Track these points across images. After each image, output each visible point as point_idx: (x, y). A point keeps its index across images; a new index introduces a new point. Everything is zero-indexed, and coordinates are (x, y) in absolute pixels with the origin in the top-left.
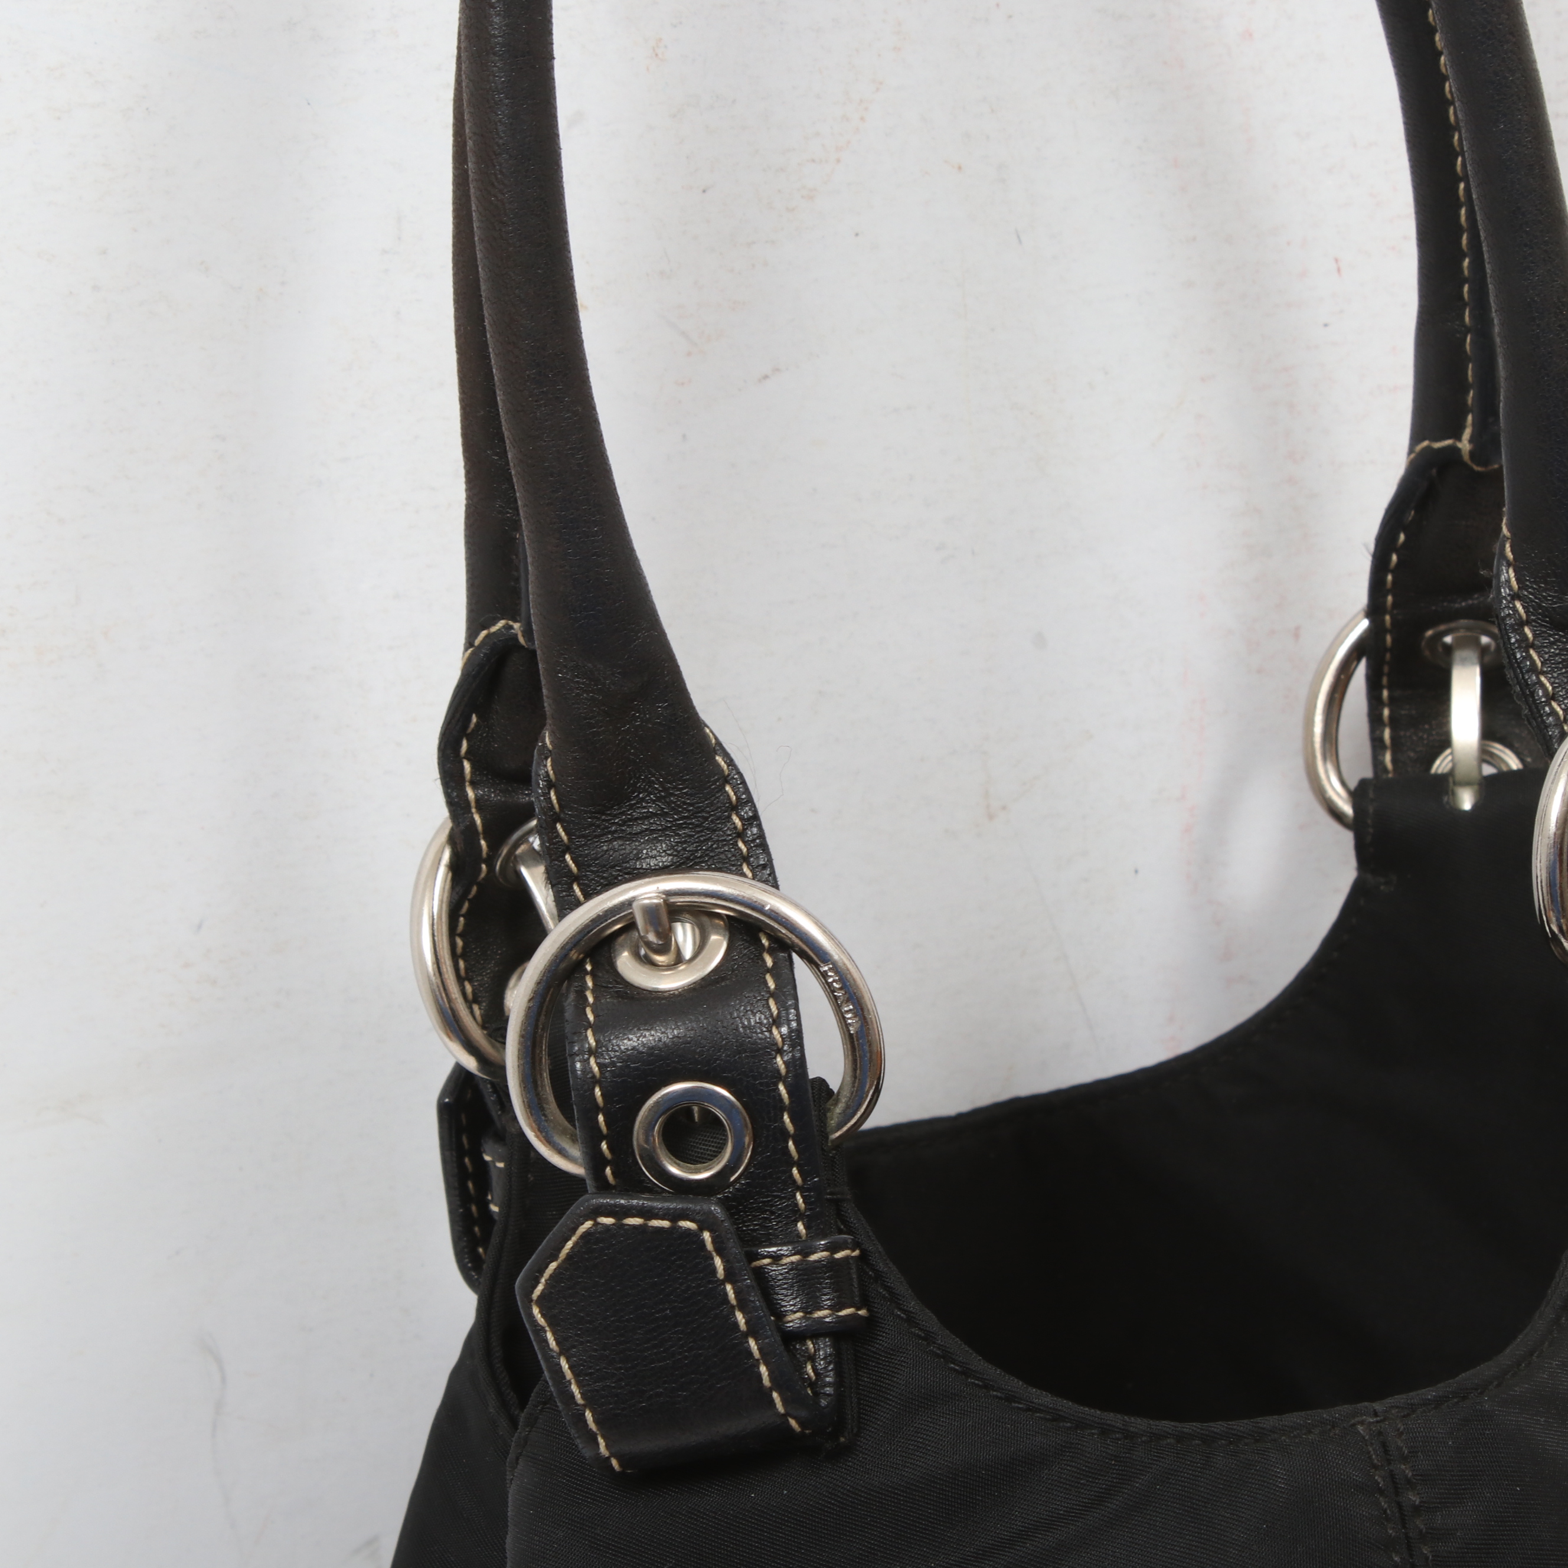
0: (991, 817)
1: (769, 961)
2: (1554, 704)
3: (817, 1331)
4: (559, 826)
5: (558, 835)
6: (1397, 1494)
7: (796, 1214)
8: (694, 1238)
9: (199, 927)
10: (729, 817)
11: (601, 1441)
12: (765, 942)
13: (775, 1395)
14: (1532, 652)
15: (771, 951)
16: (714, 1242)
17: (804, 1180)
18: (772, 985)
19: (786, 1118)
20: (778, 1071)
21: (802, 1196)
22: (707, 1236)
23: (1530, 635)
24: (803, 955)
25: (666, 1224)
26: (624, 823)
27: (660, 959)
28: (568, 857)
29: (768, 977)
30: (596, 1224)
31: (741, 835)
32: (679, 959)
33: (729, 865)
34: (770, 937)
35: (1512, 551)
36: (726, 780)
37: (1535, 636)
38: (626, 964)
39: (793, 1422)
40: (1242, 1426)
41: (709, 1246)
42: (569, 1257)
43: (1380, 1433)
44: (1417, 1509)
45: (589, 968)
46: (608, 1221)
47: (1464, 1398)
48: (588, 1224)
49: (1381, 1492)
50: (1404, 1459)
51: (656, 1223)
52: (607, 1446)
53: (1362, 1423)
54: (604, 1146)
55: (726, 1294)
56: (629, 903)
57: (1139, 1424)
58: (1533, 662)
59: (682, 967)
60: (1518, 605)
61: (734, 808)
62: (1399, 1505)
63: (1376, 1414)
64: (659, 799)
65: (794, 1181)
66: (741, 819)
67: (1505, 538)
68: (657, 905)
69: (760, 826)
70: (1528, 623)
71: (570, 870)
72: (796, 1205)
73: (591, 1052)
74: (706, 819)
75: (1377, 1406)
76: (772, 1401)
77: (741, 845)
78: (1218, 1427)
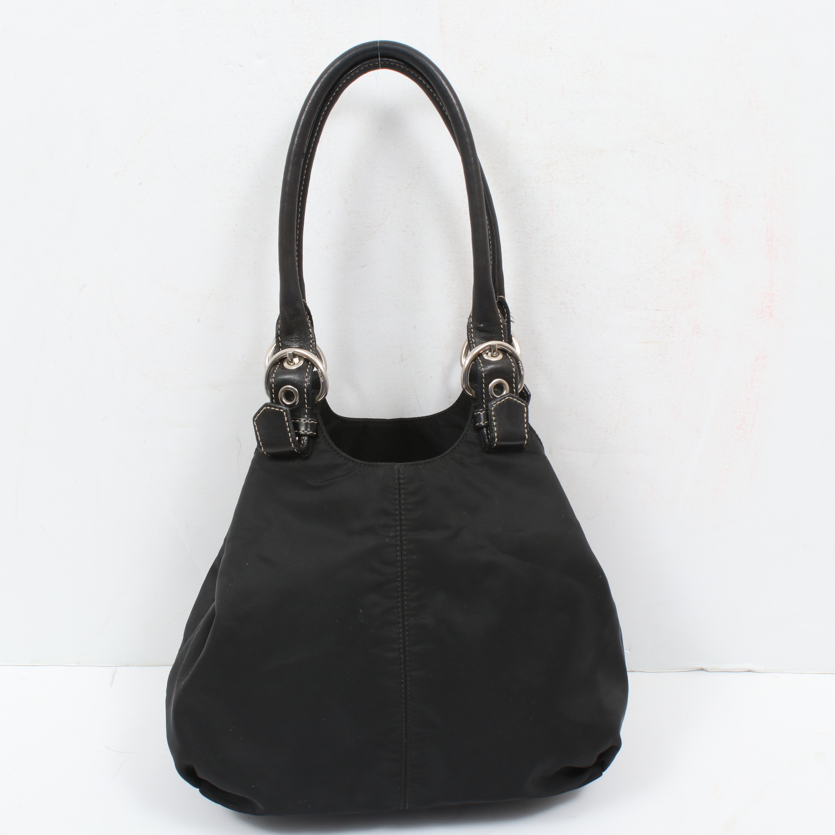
0: (402, 361)
1: (309, 367)
2: (474, 344)
3: (305, 435)
4: (279, 337)
5: (279, 339)
6: (399, 480)
7: (306, 414)
8: (282, 413)
9: (243, 357)
10: (310, 340)
11: (262, 448)
12: (310, 363)
13: (292, 444)
14: (472, 334)
15: (310, 365)
16: (286, 414)
17: (308, 407)
18: (308, 371)
19: (305, 395)
20: (305, 386)
21: (307, 410)
22: (285, 413)
23: (472, 331)
24: (316, 367)
25: (278, 410)
26: (291, 338)
27: (292, 364)
28: (280, 343)
30: (267, 408)
31: (311, 344)
32: (294, 364)
33: (308, 349)
34: (311, 363)
36: (311, 333)
37: (473, 331)
38: (286, 365)
39: (295, 450)
40: (374, 463)
41: (285, 415)
42: (261, 413)
43: (399, 469)
44: (402, 484)
45: (279, 363)
46: (268, 408)
47: (416, 465)
48: (265, 408)
49: (396, 479)
50: (402, 474)
51: (276, 409)
52: (263, 449)
53: (396, 466)
54: (273, 395)
55: (286, 424)
56: (286, 353)
57: (359, 461)
58: (472, 336)
59: (295, 365)
60: (471, 325)
61: (311, 339)
62: (399, 482)
63: (399, 465)
64: (298, 335)
65: (306, 407)
66: (312, 341)
68: (291, 354)
69: (315, 343)
70: (472, 328)
71: (280, 346)
72: (306, 412)
73: (273, 378)
74: (305, 340)
75: (400, 464)
76: (292, 445)
77: (311, 346)
78: (371, 463)
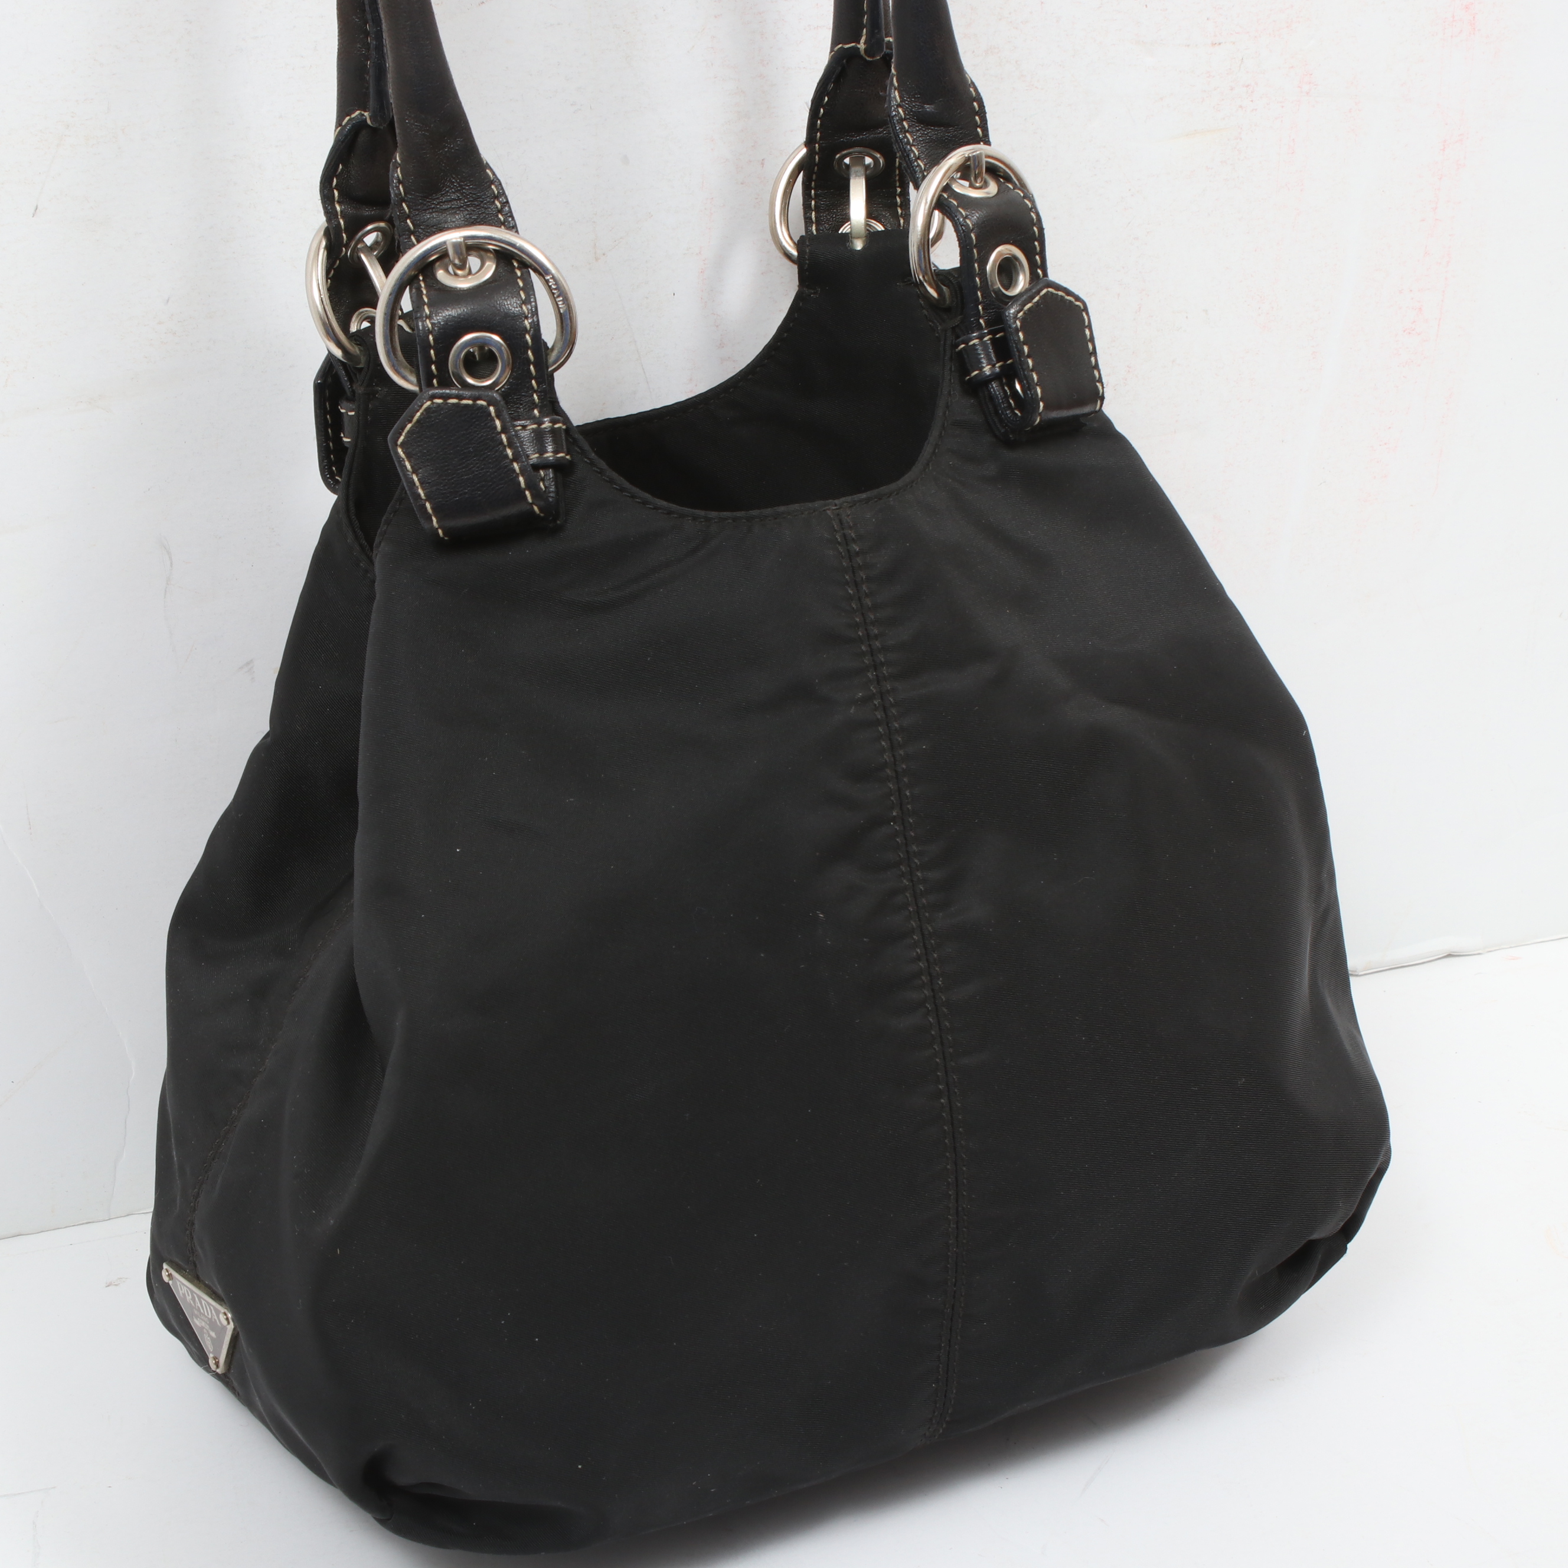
1: (519, 273)
2: (919, 162)
3: (545, 465)
4: (404, 205)
5: (404, 209)
6: (847, 544)
7: (534, 405)
8: (484, 411)
9: (168, 301)
10: (494, 202)
11: (434, 519)
12: (516, 264)
13: (527, 493)
14: (907, 134)
15: (519, 268)
16: (495, 412)
17: (538, 386)
18: (521, 284)
19: (530, 353)
20: (526, 328)
21: (537, 395)
22: (492, 409)
23: (906, 126)
24: (536, 271)
25: (470, 402)
26: (438, 204)
27: (459, 272)
28: (408, 221)
29: (519, 280)
30: (433, 403)
31: (500, 211)
32: (470, 273)
34: (518, 262)
35: (897, 81)
36: (492, 182)
37: (909, 126)
38: (441, 275)
39: (536, 508)
40: (768, 511)
41: (493, 414)
42: (418, 421)
43: (838, 515)
44: (857, 554)
45: (421, 278)
46: (439, 401)
47: (880, 499)
48: (429, 403)
49: (839, 543)
50: (850, 528)
51: (465, 402)
52: (437, 522)
53: (829, 509)
54: (433, 367)
55: (502, 440)
56: (445, 243)
57: (713, 514)
58: (908, 140)
59: (470, 277)
60: (900, 110)
61: (497, 197)
62: (848, 551)
63: (836, 505)
64: (457, 191)
65: (533, 387)
66: (500, 202)
67: (893, 75)
68: (460, 242)
69: (509, 207)
70: (905, 119)
71: (410, 228)
72: (534, 400)
73: (428, 317)
74: (482, 202)
75: (837, 501)
76: (525, 496)
77: (500, 216)
78: (755, 513)
